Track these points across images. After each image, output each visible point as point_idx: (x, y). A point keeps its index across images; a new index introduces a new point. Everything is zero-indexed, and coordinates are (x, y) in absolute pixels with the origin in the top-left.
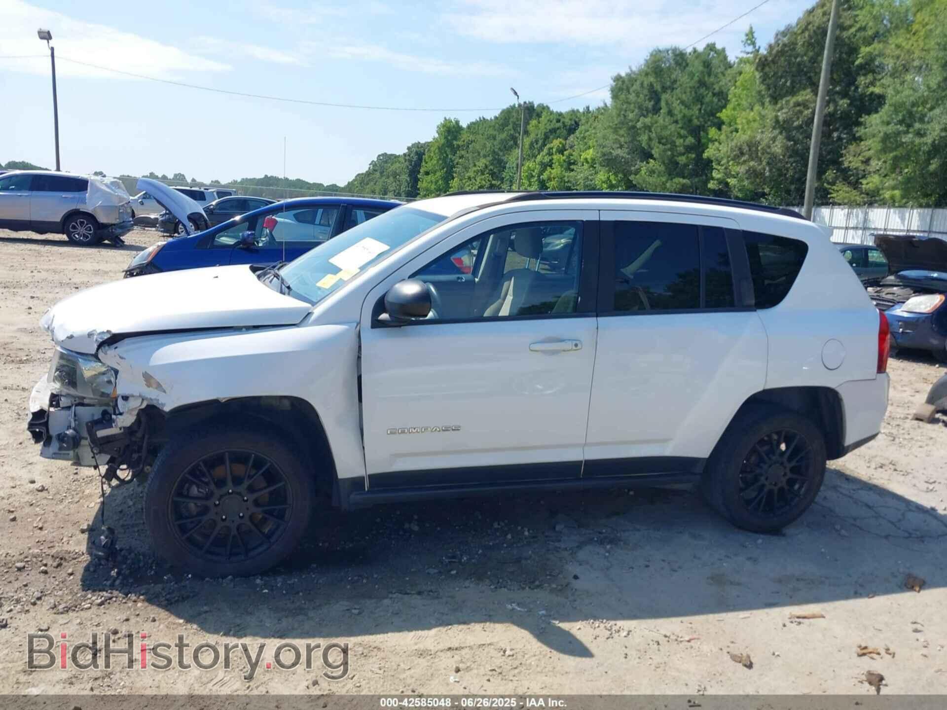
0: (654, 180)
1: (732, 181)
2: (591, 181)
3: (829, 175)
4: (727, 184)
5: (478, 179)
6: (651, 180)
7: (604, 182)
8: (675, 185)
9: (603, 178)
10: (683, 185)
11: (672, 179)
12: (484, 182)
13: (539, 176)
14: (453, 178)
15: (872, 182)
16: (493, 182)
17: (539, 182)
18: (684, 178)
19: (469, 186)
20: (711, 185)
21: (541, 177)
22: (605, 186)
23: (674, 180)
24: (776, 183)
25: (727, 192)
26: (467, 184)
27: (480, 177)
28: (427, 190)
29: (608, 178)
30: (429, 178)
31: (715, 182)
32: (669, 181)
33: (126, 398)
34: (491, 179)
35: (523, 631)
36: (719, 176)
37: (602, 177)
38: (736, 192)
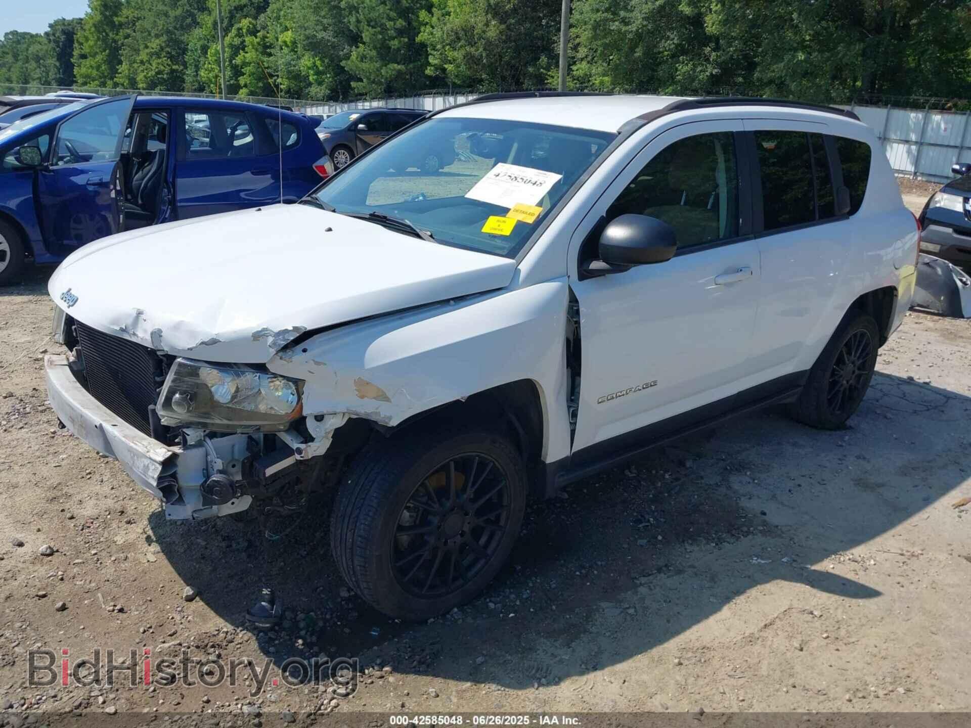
0: (368, 66)
1: (449, 67)
2: (294, 66)
3: (543, 61)
4: (444, 70)
5: (154, 65)
6: (365, 66)
7: (309, 68)
8: (390, 72)
9: (309, 64)
10: (399, 72)
11: (386, 66)
12: (162, 68)
13: (231, 61)
14: (120, 62)
15: (581, 69)
16: (174, 67)
17: (232, 67)
18: (398, 63)
19: (143, 71)
20: (429, 71)
21: (234, 62)
22: (311, 72)
23: (388, 66)
24: (492, 70)
25: (444, 78)
26: (141, 69)
27: (156, 61)
28: (87, 76)
29: (314, 63)
30: (88, 62)
31: (432, 68)
32: (384, 68)
33: (319, 418)
34: (170, 63)
35: (799, 585)
36: (436, 62)
37: (307, 63)
38: (452, 79)
